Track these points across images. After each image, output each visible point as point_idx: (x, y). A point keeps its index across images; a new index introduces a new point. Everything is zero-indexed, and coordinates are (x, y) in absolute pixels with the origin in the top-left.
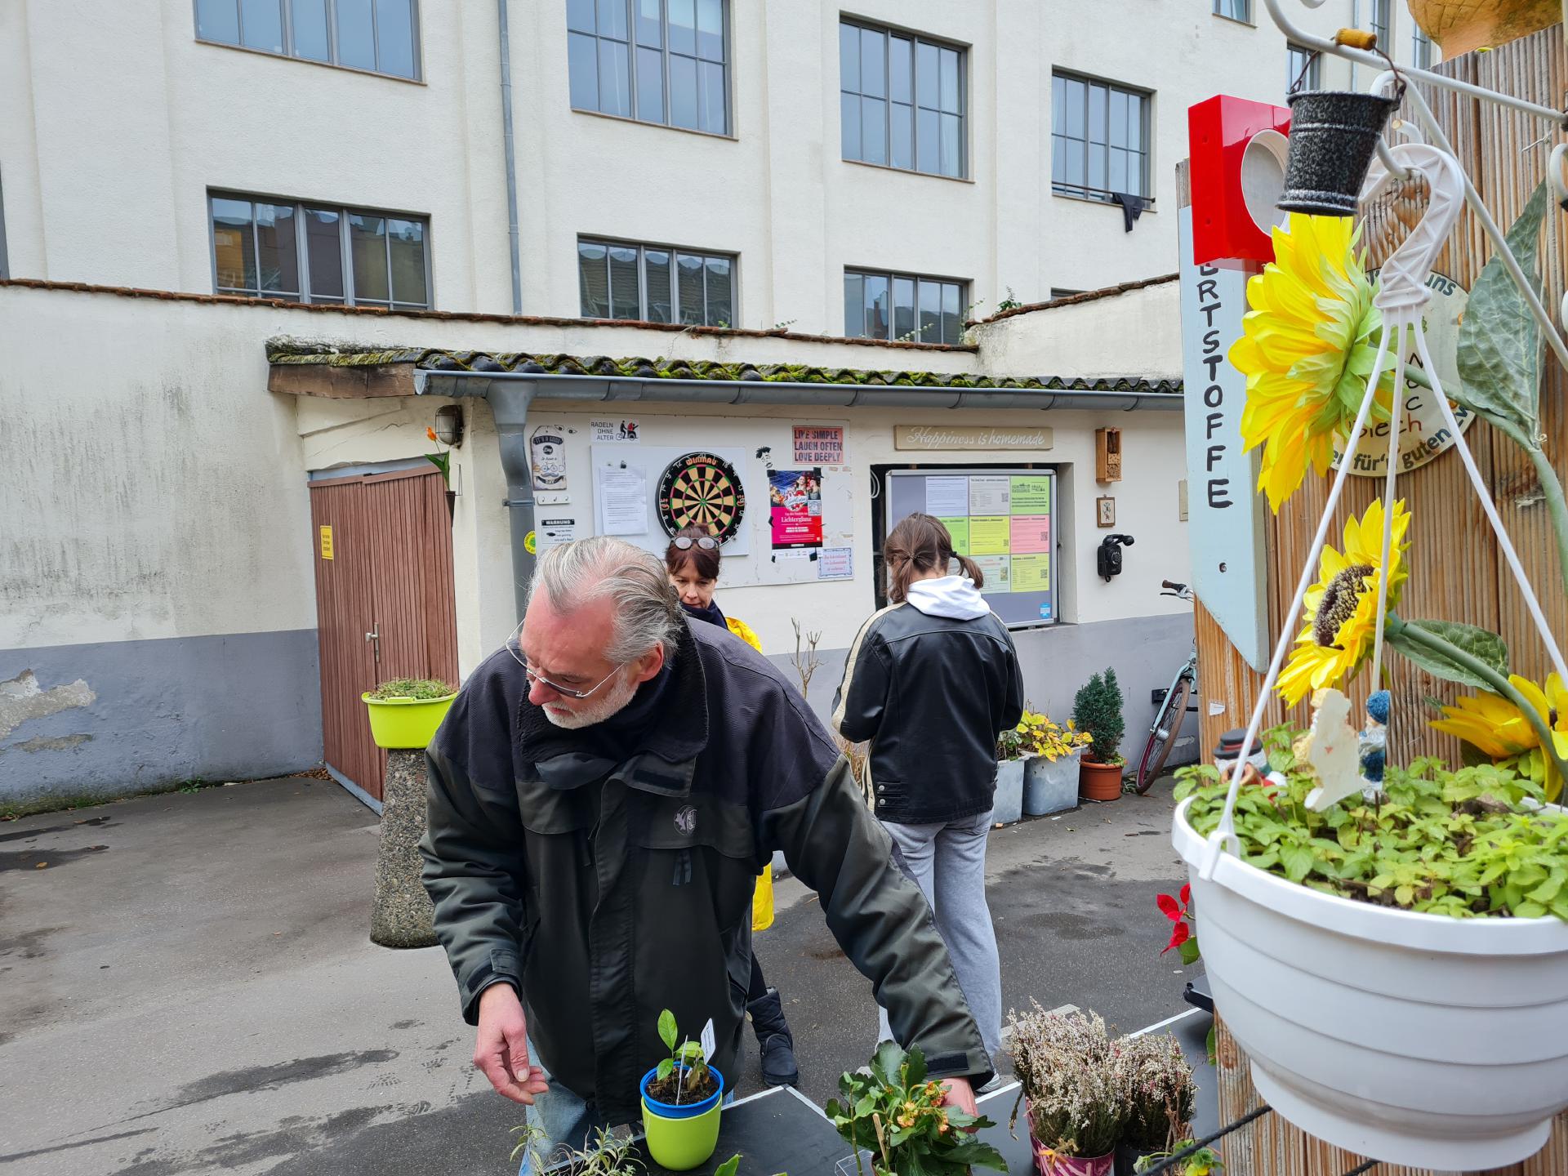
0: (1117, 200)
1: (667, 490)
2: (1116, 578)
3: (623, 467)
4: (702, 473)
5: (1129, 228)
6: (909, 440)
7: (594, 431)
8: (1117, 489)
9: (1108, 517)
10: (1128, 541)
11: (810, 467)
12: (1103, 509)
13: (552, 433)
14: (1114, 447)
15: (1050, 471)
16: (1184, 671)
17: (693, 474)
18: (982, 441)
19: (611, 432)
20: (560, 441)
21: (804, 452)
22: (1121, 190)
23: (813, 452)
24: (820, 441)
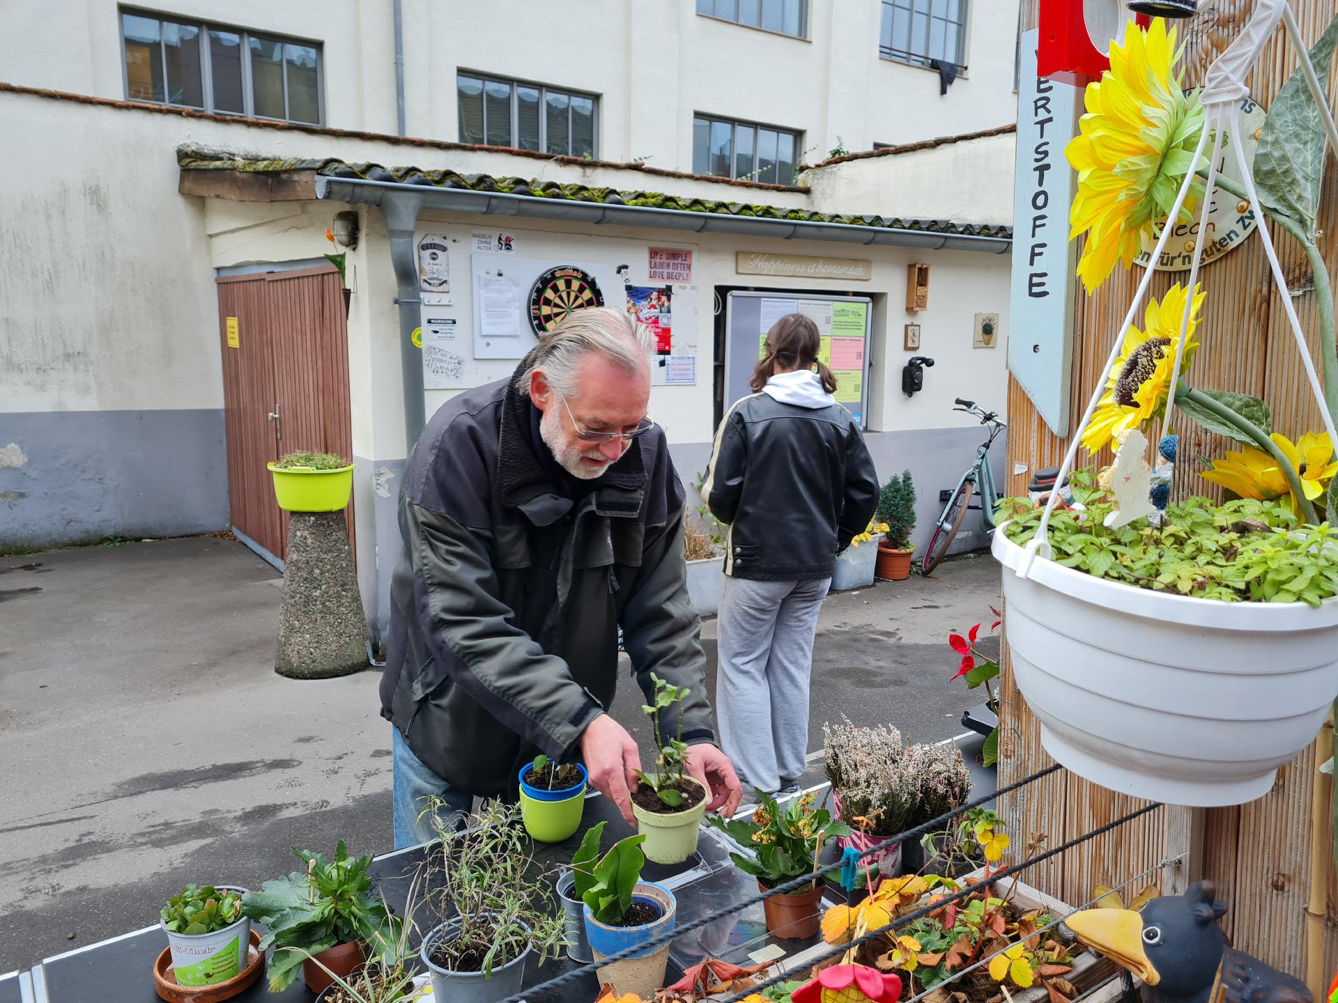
0: (935, 65)
1: (538, 298)
2: (917, 394)
3: (500, 275)
4: (568, 284)
5: (943, 91)
6: (749, 265)
7: (475, 243)
8: (923, 317)
9: (913, 341)
10: (929, 363)
11: (662, 285)
12: (910, 334)
13: (438, 241)
14: (923, 282)
15: (868, 299)
16: (969, 475)
17: (561, 284)
18: (812, 269)
19: (489, 243)
20: (444, 249)
21: (657, 270)
22: (939, 57)
23: (666, 271)
24: (671, 262)
